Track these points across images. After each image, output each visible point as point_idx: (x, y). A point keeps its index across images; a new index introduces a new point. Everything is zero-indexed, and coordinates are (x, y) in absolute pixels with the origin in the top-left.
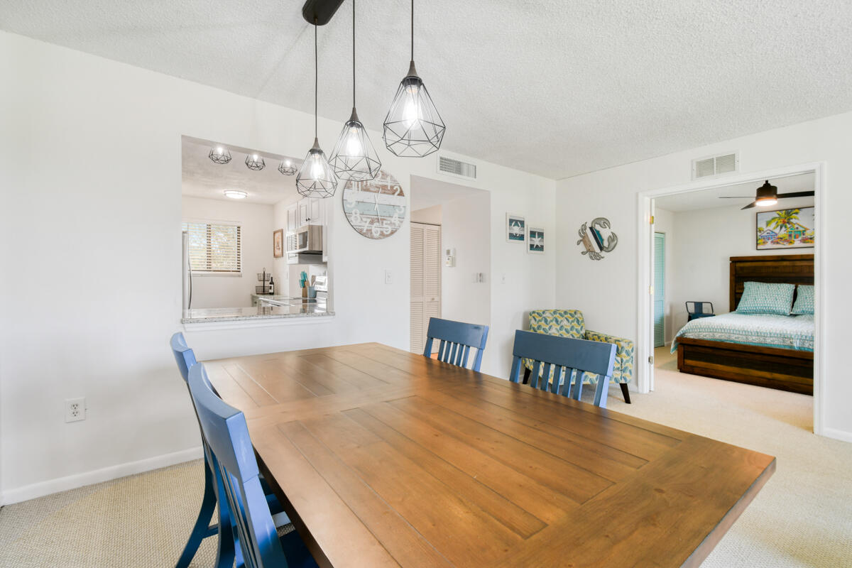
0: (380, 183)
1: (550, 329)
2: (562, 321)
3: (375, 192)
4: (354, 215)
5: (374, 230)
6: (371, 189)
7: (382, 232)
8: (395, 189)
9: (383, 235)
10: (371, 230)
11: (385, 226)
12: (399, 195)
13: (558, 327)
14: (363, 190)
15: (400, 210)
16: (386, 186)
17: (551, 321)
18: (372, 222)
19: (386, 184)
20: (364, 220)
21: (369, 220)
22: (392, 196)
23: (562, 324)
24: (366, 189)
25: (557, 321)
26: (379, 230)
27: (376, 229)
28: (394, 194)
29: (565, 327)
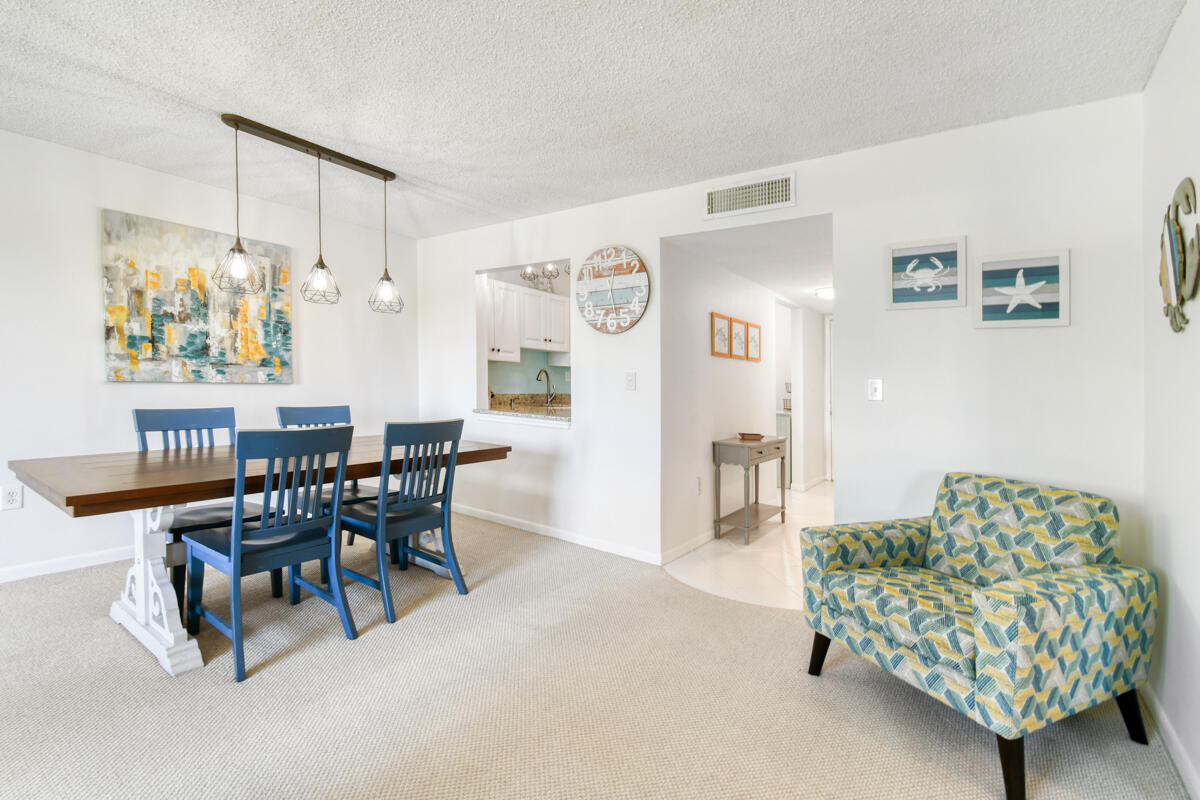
0: (614, 263)
1: (954, 521)
2: (997, 511)
3: (608, 276)
4: (587, 309)
5: (609, 322)
6: (605, 274)
7: (619, 324)
8: (632, 265)
9: (621, 329)
10: (606, 324)
11: (622, 316)
12: (637, 272)
13: (979, 524)
14: (595, 277)
15: (641, 292)
16: (621, 265)
17: (966, 504)
18: (607, 314)
19: (620, 262)
20: (598, 312)
21: (603, 312)
22: (629, 276)
23: (996, 518)
24: (598, 275)
25: (982, 507)
26: (615, 322)
27: (612, 322)
28: (631, 272)
29: (1002, 530)
